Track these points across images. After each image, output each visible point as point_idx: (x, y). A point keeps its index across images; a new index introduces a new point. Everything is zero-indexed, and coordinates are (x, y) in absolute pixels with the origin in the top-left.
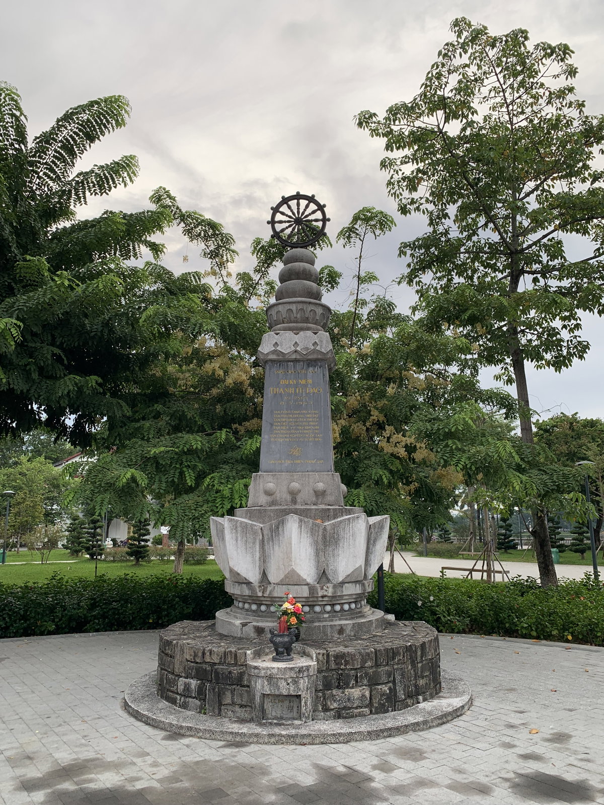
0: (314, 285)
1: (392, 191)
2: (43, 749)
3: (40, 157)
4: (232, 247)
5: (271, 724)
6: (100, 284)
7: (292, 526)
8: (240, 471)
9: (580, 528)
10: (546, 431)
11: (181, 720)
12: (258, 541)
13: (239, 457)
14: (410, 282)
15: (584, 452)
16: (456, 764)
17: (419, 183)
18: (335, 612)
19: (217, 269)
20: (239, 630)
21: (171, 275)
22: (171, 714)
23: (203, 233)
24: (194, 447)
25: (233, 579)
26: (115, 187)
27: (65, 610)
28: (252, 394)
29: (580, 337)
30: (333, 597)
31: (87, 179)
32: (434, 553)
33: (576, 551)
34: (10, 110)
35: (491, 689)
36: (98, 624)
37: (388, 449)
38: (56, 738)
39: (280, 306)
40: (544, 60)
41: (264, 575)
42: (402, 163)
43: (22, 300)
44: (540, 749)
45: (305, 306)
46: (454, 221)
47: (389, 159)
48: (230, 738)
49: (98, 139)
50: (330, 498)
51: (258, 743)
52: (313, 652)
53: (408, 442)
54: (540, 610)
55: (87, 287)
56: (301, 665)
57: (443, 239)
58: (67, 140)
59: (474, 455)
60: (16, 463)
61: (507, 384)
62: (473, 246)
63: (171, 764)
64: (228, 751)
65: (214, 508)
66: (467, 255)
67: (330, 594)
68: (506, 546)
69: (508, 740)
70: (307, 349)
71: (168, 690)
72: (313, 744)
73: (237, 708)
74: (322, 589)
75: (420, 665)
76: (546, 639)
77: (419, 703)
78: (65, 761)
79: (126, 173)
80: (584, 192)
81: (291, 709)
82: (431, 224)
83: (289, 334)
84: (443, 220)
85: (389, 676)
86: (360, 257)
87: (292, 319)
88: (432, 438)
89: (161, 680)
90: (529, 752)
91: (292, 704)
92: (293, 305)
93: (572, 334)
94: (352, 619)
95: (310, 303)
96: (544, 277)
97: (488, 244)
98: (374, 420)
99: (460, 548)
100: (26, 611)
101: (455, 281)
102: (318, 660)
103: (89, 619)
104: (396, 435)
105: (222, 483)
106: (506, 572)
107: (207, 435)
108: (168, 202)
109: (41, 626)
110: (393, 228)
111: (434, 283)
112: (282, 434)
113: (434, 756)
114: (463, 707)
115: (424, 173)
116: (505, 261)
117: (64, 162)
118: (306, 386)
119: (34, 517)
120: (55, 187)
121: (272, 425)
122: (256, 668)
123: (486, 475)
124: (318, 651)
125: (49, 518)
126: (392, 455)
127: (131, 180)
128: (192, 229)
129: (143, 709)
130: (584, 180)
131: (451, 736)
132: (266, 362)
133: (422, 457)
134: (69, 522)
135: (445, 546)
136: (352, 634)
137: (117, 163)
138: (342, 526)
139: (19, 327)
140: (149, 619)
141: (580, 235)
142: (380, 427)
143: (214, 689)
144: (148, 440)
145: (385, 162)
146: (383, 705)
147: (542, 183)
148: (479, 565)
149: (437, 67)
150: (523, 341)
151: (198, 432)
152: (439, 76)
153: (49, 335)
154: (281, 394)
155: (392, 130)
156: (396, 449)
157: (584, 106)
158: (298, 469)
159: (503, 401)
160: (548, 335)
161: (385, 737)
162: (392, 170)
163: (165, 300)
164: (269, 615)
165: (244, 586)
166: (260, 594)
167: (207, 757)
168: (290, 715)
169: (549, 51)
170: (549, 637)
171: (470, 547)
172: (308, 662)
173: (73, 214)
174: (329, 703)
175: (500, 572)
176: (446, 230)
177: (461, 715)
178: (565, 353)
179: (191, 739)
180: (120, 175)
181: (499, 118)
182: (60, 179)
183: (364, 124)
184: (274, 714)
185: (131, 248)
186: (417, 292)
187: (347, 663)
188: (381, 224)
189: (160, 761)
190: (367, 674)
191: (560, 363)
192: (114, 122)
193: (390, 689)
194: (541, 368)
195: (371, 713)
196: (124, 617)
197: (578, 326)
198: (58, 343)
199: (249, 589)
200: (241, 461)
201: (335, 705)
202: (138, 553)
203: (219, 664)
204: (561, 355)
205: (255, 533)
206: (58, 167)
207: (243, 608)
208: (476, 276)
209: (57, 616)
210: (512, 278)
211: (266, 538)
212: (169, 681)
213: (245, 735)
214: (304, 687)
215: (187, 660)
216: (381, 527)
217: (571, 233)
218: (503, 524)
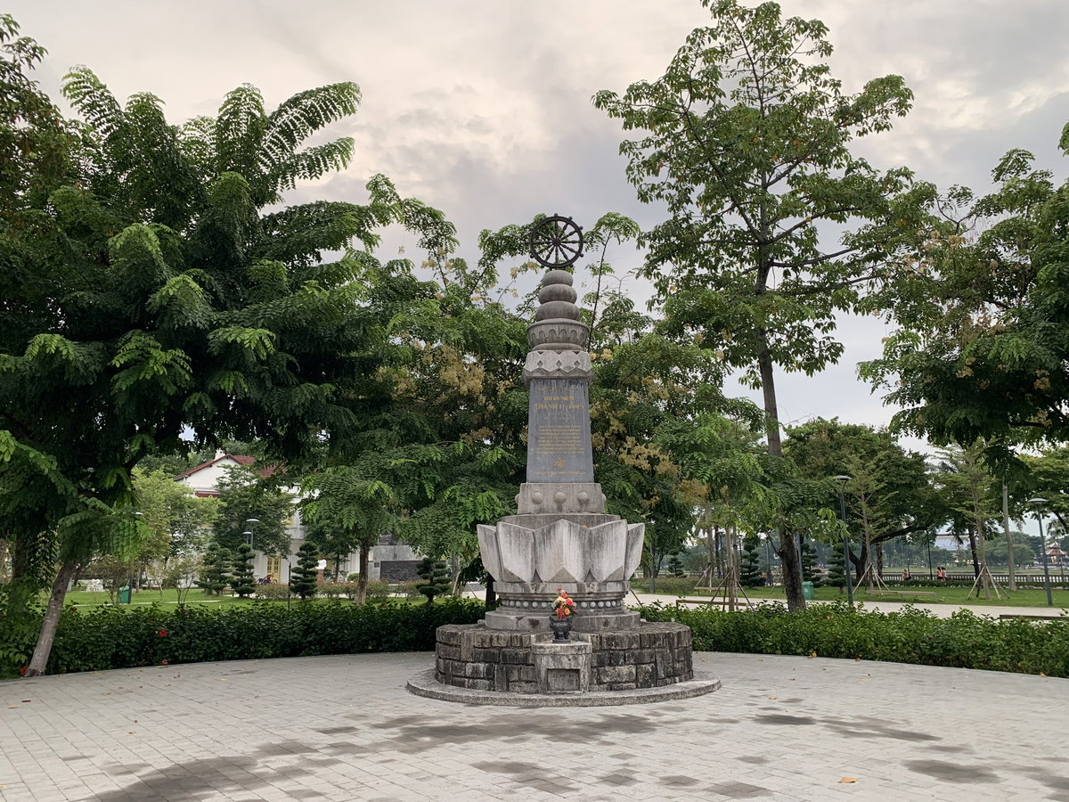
0: (574, 305)
1: (632, 177)
4: (453, 236)
5: (555, 693)
7: (563, 529)
8: (479, 484)
9: (839, 557)
10: (800, 439)
11: (475, 695)
12: (530, 544)
13: (478, 469)
14: (648, 275)
15: (845, 465)
17: (659, 168)
18: (600, 608)
19: (435, 259)
20: (515, 623)
21: (376, 263)
22: (463, 692)
23: (421, 221)
24: (434, 459)
25: (504, 579)
26: (327, 170)
28: (484, 402)
29: (833, 338)
30: (598, 594)
31: (297, 162)
32: (663, 589)
33: (835, 584)
34: (248, 109)
35: (738, 679)
37: (629, 461)
39: (543, 326)
40: (797, 35)
41: (536, 574)
42: (644, 147)
44: (778, 705)
45: (567, 327)
46: (697, 205)
47: (629, 142)
48: (523, 703)
49: (323, 125)
50: (593, 506)
51: (547, 706)
52: (588, 636)
53: (652, 454)
54: (785, 629)
56: (579, 645)
57: (684, 226)
58: (286, 125)
59: (719, 467)
61: (754, 388)
64: (524, 711)
65: (457, 521)
67: (595, 591)
70: (570, 367)
71: (454, 676)
72: (593, 706)
73: (523, 684)
74: (589, 586)
75: (676, 651)
77: (676, 682)
79: (339, 156)
80: (839, 179)
81: (571, 682)
82: (671, 210)
83: (552, 354)
84: (685, 204)
85: (652, 658)
87: (555, 339)
88: (677, 450)
89: (446, 668)
90: (768, 707)
91: (572, 677)
92: (554, 327)
93: (825, 335)
94: (615, 614)
95: (571, 324)
96: (795, 270)
97: (734, 231)
98: (614, 430)
99: (694, 583)
101: (697, 273)
102: (592, 642)
103: (304, 645)
104: (639, 447)
105: (462, 496)
106: (752, 604)
108: (386, 188)
111: (675, 275)
112: (547, 447)
113: (693, 709)
114: (713, 686)
115: (666, 156)
117: (280, 147)
118: (568, 402)
119: (158, 547)
121: (537, 439)
122: (541, 647)
123: (731, 487)
124: (592, 635)
126: (634, 467)
127: (345, 164)
128: (410, 217)
132: (531, 381)
133: (665, 469)
135: (678, 581)
136: (616, 626)
137: (331, 146)
138: (606, 531)
139: (271, 338)
140: (368, 645)
141: (836, 221)
142: (620, 437)
143: (502, 670)
144: (381, 451)
145: (625, 146)
146: (647, 681)
147: (794, 165)
149: (684, 51)
150: (772, 341)
152: (685, 60)
154: (545, 410)
155: (632, 110)
156: (637, 462)
157: (839, 85)
158: (563, 480)
159: (748, 411)
160: (799, 335)
162: (631, 154)
164: (540, 610)
165: (518, 585)
166: (533, 592)
167: (510, 713)
168: (571, 687)
169: (801, 26)
171: (707, 581)
172: (585, 643)
173: (280, 199)
174: (603, 678)
175: (744, 605)
176: (687, 215)
178: (817, 355)
179: (488, 706)
180: (333, 158)
181: (748, 92)
183: (602, 104)
184: (556, 686)
186: (656, 285)
187: (617, 645)
188: (626, 229)
190: (633, 654)
191: (812, 365)
192: (341, 109)
193: (652, 668)
194: (791, 371)
195: (637, 687)
196: (342, 644)
197: (832, 325)
198: (287, 349)
199: (522, 587)
200: (480, 473)
201: (608, 679)
202: (305, 588)
203: (506, 647)
204: (813, 358)
205: (527, 537)
206: (274, 152)
207: (514, 606)
208: (720, 265)
209: (271, 642)
210: (760, 272)
211: (537, 541)
212: (455, 668)
213: (536, 700)
214: (582, 663)
215: (475, 647)
216: (638, 534)
217: (826, 218)
218: (748, 553)
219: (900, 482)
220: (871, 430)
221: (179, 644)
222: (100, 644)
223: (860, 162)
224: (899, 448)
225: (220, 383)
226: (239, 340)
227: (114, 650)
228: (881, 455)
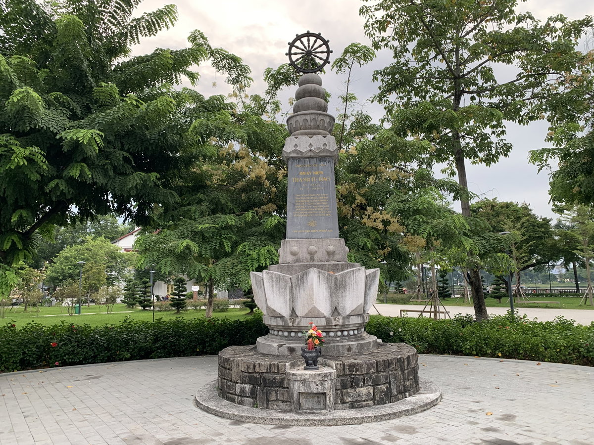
0: (323, 101)
1: (368, 32)
2: (147, 433)
3: (105, 7)
4: (249, 76)
5: (305, 413)
6: (158, 103)
7: (313, 275)
8: (263, 241)
9: (498, 281)
11: (241, 412)
12: (288, 287)
13: (262, 231)
14: (380, 100)
15: (502, 226)
16: (439, 435)
17: (387, 26)
18: (344, 336)
19: (237, 92)
20: (276, 350)
21: (202, 98)
22: (233, 408)
23: (227, 65)
24: (230, 224)
25: (270, 315)
26: (160, 30)
27: (136, 344)
28: (268, 185)
29: (505, 140)
30: (342, 325)
31: (139, 24)
32: (392, 301)
33: (495, 297)
35: (453, 388)
36: (161, 353)
37: (369, 223)
38: (154, 426)
39: (298, 117)
41: (293, 311)
42: (376, 10)
43: (100, 116)
44: (496, 424)
45: (316, 117)
46: (412, 54)
47: (366, 7)
48: (278, 422)
50: (338, 257)
51: (298, 425)
52: (333, 363)
53: (385, 218)
55: (149, 105)
56: (325, 372)
57: (404, 68)
59: (435, 226)
60: (83, 242)
61: (451, 176)
62: (426, 73)
63: (240, 440)
64: (278, 431)
65: (246, 267)
66: (421, 80)
67: (340, 324)
68: (444, 295)
69: (472, 419)
70: (319, 148)
71: (228, 393)
72: (337, 425)
73: (280, 403)
74: (335, 320)
75: (406, 371)
76: (482, 356)
77: (406, 397)
78: (164, 440)
79: (168, 19)
80: (510, 31)
81: (319, 402)
82: (396, 56)
83: (305, 138)
84: (405, 54)
85: (386, 379)
86: (349, 81)
87: (307, 126)
88: (404, 214)
89: (222, 386)
90: (488, 427)
91: (319, 399)
92: (307, 117)
93: (499, 138)
94: (356, 341)
95: (320, 114)
96: (479, 96)
97: (438, 71)
98: (358, 203)
99: (410, 297)
100: (108, 344)
101: (413, 100)
102: (337, 369)
103: (154, 349)
104: (376, 213)
105: (250, 249)
106: (448, 313)
107: (237, 215)
108: (201, 41)
109: (120, 355)
110: (374, 58)
111: (398, 101)
112: (302, 211)
113: (423, 430)
114: (437, 399)
115: (392, 17)
116: (450, 84)
117: (123, 11)
118: (318, 176)
119: (99, 281)
120: (116, 30)
121: (294, 205)
122: (293, 375)
123: (444, 240)
124: (337, 362)
125: (110, 281)
126: (372, 227)
127: (173, 24)
128: (219, 62)
129: (211, 405)
130: (510, 22)
131: (432, 418)
132: (288, 159)
133: (394, 228)
134: (124, 284)
135: (400, 296)
136: (357, 351)
137: (162, 11)
138: (348, 276)
139: (101, 136)
140: (197, 348)
141: (505, 63)
142: (363, 208)
143: (263, 391)
144: (195, 220)
145: (363, 9)
146: (383, 399)
147: (478, 24)
148: (428, 308)
150: (463, 144)
151: (229, 213)
153: (119, 143)
154: (300, 182)
156: (375, 224)
158: (315, 236)
159: (452, 188)
160: (482, 139)
161: (386, 420)
162: (368, 16)
163: (205, 115)
164: (298, 339)
165: (279, 319)
166: (290, 324)
167: (264, 435)
168: (319, 407)
170: (484, 355)
171: (418, 296)
172: (330, 370)
173: (129, 51)
174: (345, 398)
175: (443, 313)
176: (406, 61)
177: (436, 405)
178: (494, 152)
179: (249, 424)
180: (163, 20)
182: (120, 24)
184: (307, 406)
185: (174, 76)
186: (385, 108)
187: (357, 371)
188: (365, 56)
189: (232, 438)
190: (371, 378)
191: (489, 160)
193: (387, 388)
194: (475, 164)
195: (374, 404)
196: (179, 348)
197: (503, 132)
198: (126, 149)
199: (283, 321)
200: (264, 233)
201: (350, 399)
202: (179, 305)
203: (266, 373)
204: (491, 154)
205: (286, 282)
206: (118, 15)
207: (278, 335)
208: (428, 96)
209: (131, 348)
210: (455, 97)
211: (294, 285)
212: (228, 386)
213: (288, 420)
214: (328, 387)
215: (242, 371)
216: (374, 277)
217: (498, 62)
218: (442, 279)
219: (535, 235)
220: (517, 205)
221: (66, 351)
222: (11, 353)
223: (527, 15)
224: (534, 215)
225: (70, 171)
226: (75, 138)
227: (22, 356)
228: (523, 220)
